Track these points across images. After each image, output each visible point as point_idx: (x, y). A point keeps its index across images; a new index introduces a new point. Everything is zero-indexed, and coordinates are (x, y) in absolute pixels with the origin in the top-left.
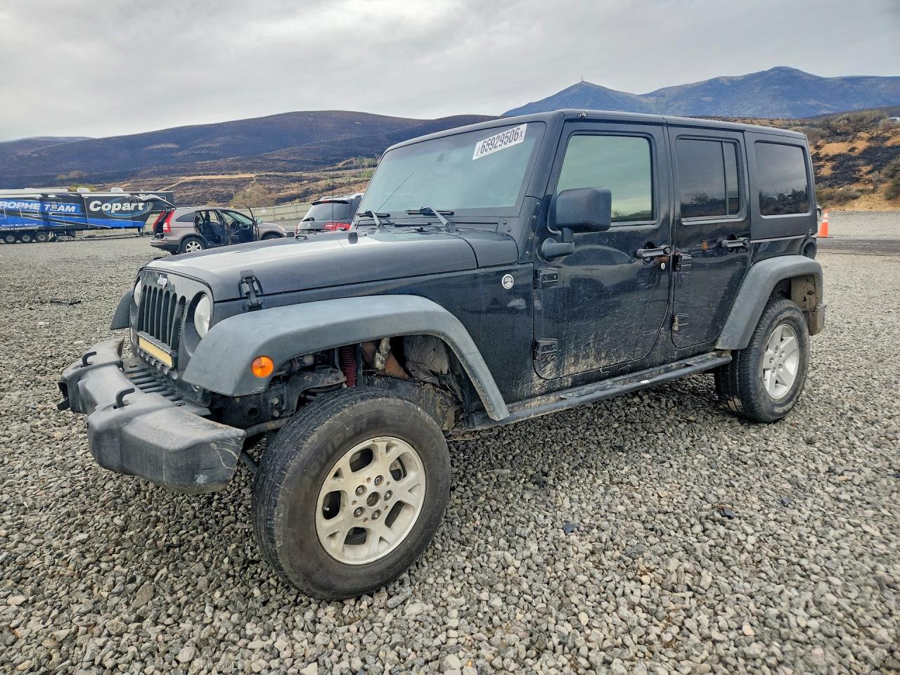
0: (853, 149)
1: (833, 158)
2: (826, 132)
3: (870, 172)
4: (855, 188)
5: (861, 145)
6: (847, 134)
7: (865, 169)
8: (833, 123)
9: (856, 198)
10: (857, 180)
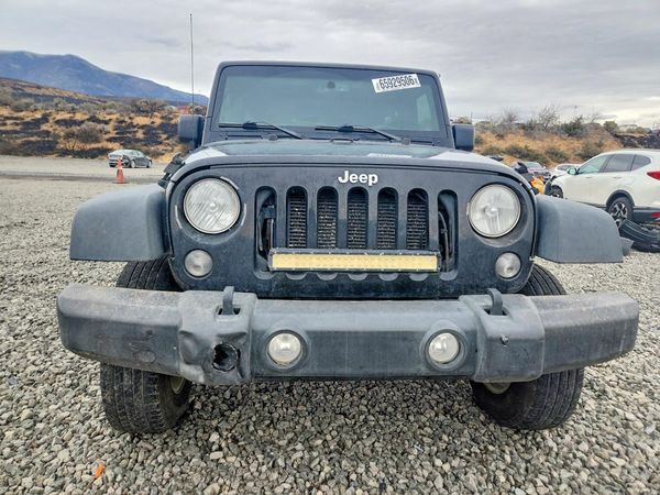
0: (153, 123)
1: (142, 127)
2: (134, 108)
3: (167, 139)
4: (161, 148)
5: (158, 121)
6: (147, 112)
7: (164, 136)
8: (138, 103)
9: (163, 154)
10: (161, 143)
